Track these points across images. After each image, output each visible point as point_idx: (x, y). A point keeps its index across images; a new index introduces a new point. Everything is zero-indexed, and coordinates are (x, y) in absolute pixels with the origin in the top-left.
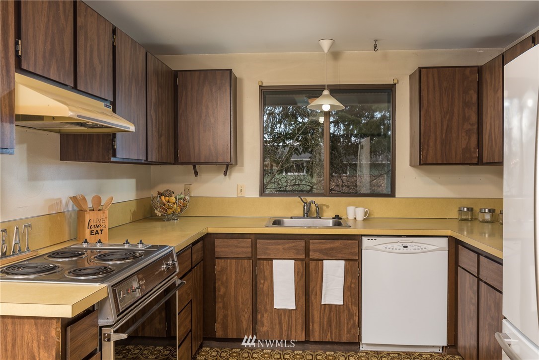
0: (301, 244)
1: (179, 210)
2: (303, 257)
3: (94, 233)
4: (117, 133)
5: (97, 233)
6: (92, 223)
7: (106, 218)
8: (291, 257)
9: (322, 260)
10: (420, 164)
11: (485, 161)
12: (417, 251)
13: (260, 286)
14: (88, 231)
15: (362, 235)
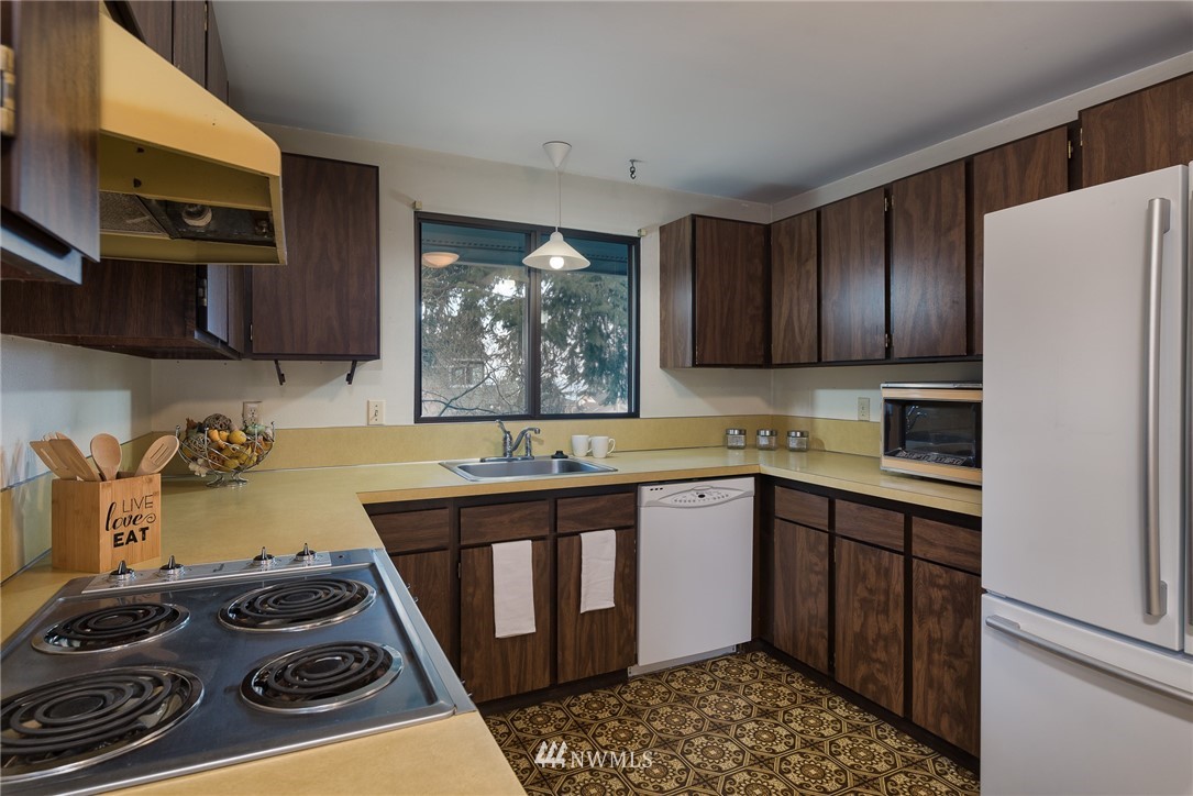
0: (544, 508)
1: (255, 459)
2: (546, 532)
3: (124, 541)
4: (209, 265)
5: (132, 538)
6: (118, 514)
7: (156, 494)
8: (524, 536)
9: (578, 534)
10: (694, 365)
11: (776, 360)
12: (717, 501)
13: (466, 599)
14: (106, 538)
15: (638, 484)
